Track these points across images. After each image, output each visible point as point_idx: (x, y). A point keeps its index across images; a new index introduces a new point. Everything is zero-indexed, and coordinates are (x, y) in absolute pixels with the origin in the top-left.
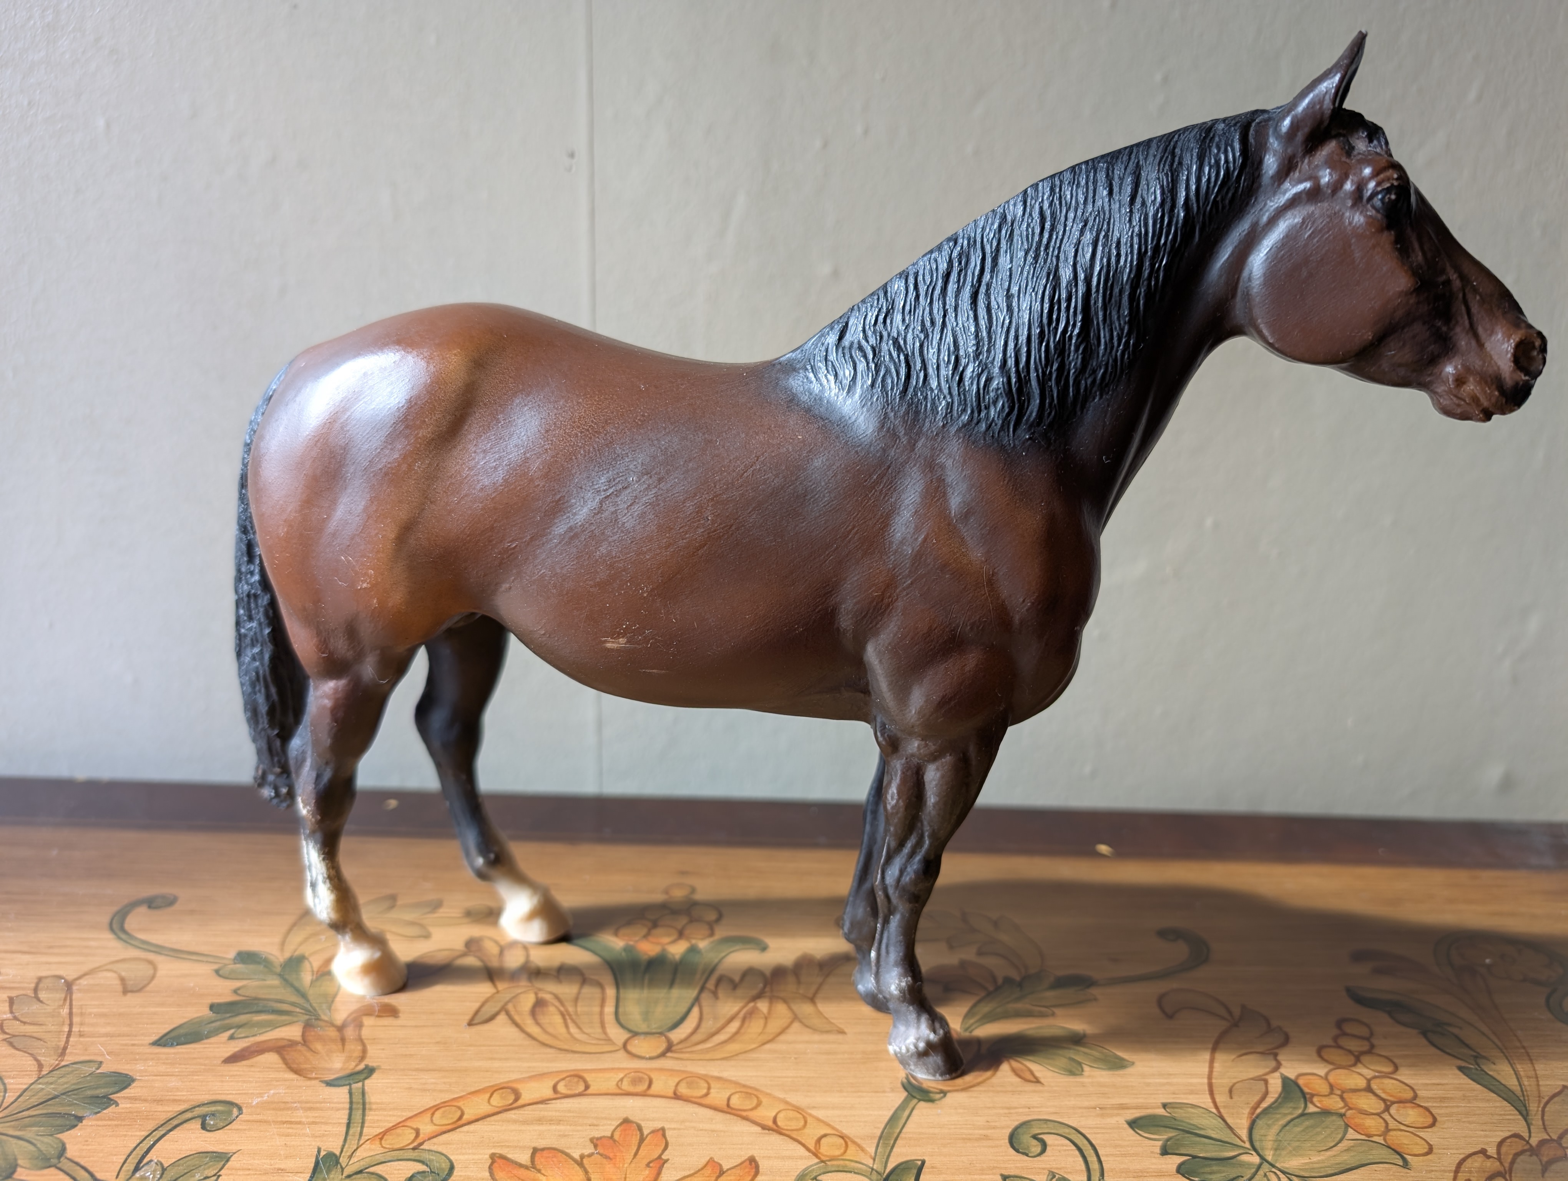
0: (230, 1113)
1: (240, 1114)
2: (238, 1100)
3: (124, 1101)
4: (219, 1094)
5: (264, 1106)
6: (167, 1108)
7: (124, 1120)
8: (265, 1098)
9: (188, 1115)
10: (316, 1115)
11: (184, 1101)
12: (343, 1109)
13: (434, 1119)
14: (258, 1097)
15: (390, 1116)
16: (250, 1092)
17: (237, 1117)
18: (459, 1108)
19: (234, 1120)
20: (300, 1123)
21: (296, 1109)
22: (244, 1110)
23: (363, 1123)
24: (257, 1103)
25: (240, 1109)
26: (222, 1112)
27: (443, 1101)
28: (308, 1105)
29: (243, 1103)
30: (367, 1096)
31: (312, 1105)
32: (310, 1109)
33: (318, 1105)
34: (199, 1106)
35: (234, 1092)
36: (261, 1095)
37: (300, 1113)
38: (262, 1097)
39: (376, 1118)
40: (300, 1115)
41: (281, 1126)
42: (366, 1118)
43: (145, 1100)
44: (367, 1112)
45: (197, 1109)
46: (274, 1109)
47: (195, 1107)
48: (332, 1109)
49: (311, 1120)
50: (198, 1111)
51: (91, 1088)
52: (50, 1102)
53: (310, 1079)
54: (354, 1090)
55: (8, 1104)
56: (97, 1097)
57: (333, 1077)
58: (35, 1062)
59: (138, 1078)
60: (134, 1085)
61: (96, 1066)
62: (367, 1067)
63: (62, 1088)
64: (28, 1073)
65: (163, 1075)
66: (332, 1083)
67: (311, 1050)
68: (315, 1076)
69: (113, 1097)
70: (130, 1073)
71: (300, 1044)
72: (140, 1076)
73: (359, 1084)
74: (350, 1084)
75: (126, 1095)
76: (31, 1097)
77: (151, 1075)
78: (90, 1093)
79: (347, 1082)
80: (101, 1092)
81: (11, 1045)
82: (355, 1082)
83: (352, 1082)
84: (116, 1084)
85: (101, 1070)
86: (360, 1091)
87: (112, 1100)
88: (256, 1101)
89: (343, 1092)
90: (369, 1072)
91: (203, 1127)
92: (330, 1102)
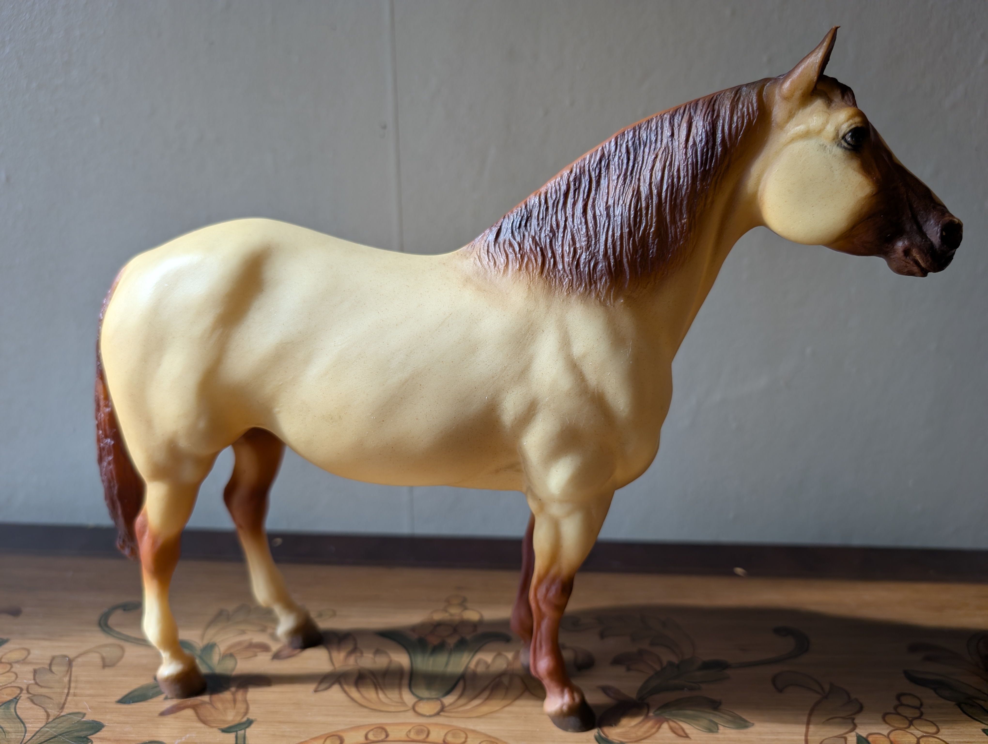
2: (165, 741)
3: (97, 741)
4: (155, 737)
8: (183, 740)
11: (133, 741)
14: (177, 739)
16: (174, 734)
29: (170, 743)
30: (246, 739)
35: (164, 735)
36: (180, 737)
43: (109, 740)
51: (77, 731)
52: (51, 740)
53: (212, 727)
54: (239, 736)
55: (26, 741)
56: (81, 737)
57: (226, 726)
58: (45, 713)
59: (106, 724)
60: (104, 729)
61: (82, 716)
62: (248, 720)
63: (59, 731)
64: (40, 720)
65: (122, 723)
66: (225, 731)
67: (214, 707)
68: (215, 725)
69: (89, 737)
70: (102, 722)
71: (208, 703)
72: (108, 723)
73: (243, 732)
74: (237, 731)
75: (98, 736)
76: (40, 736)
77: (114, 723)
78: (76, 734)
79: (235, 730)
80: (83, 734)
81: (32, 701)
82: (240, 730)
83: (238, 730)
84: (93, 728)
85: (84, 719)
86: (243, 735)
87: (89, 740)
88: (177, 742)
89: (231, 737)
90: (250, 723)
92: (223, 743)
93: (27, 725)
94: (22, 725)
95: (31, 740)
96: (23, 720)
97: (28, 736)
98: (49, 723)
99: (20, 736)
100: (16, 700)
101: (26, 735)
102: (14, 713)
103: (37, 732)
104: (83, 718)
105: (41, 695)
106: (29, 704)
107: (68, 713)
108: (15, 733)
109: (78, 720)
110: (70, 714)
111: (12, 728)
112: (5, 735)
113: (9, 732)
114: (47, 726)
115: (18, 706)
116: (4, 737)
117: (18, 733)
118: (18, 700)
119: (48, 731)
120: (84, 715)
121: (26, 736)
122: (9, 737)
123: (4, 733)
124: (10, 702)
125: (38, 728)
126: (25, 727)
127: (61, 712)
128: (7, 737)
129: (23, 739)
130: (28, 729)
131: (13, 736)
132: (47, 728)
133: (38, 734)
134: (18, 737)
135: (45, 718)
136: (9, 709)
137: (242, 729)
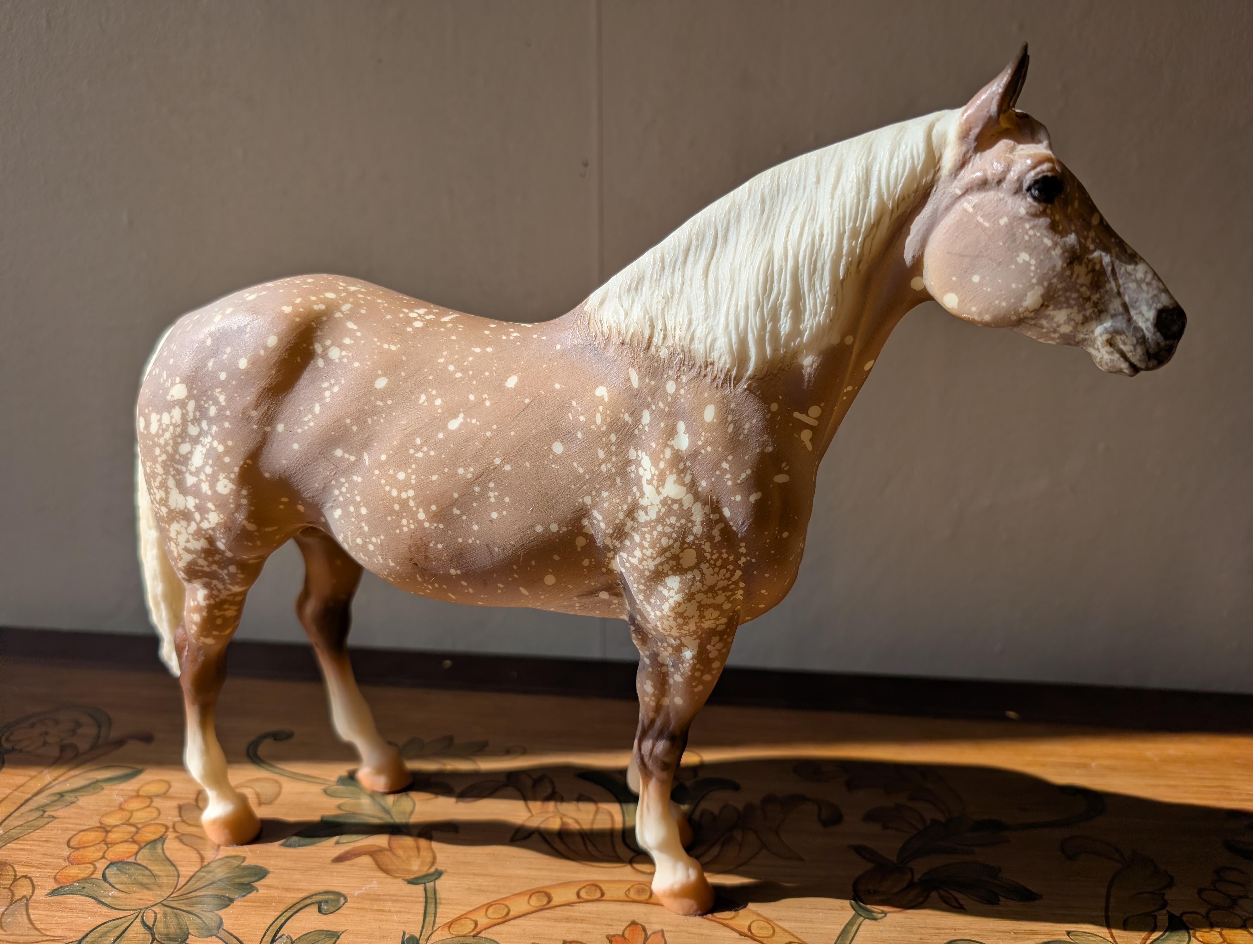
0: (338, 901)
1: (346, 902)
2: (344, 891)
3: (263, 889)
4: (330, 886)
5: (363, 897)
6: (293, 895)
7: (263, 903)
8: (363, 891)
9: (308, 901)
10: (402, 906)
11: (305, 890)
12: (420, 902)
13: (488, 913)
14: (358, 890)
15: (455, 909)
16: (352, 885)
17: (344, 904)
18: (507, 906)
19: (342, 906)
20: (389, 911)
21: (386, 900)
22: (349, 899)
23: (435, 914)
24: (358, 894)
25: (345, 898)
26: (332, 900)
27: (494, 899)
28: (395, 898)
29: (349, 894)
30: (437, 892)
31: (398, 898)
32: (396, 901)
33: (402, 898)
34: (316, 894)
35: (341, 885)
36: (360, 888)
37: (390, 904)
39: (445, 910)
40: (389, 906)
41: (377, 913)
42: (438, 910)
43: (277, 888)
44: (438, 905)
46: (370, 900)
47: (313, 895)
48: (412, 902)
49: (398, 909)
50: (315, 899)
51: (239, 877)
52: (210, 886)
53: (396, 877)
54: (428, 888)
55: (180, 886)
56: (243, 884)
57: (412, 877)
58: (198, 855)
59: (271, 870)
60: (269, 876)
61: (242, 860)
62: (436, 870)
63: (218, 876)
64: (194, 863)
65: (289, 870)
66: (412, 882)
67: (395, 855)
68: (398, 875)
69: (254, 884)
70: (266, 867)
71: (387, 850)
72: (273, 869)
73: (432, 884)
74: (425, 883)
75: (263, 883)
76: (196, 881)
77: (280, 869)
78: (238, 881)
79: (423, 881)
80: (246, 880)
81: (181, 841)
82: (428, 882)
83: (426, 881)
84: (256, 874)
85: (245, 864)
86: (433, 888)
87: (254, 887)
88: (356, 893)
89: (419, 890)
90: (439, 874)
91: (320, 911)
92: (410, 896)
93: (179, 869)
94: (174, 868)
95: (187, 886)
96: (174, 863)
97: (182, 881)
98: (205, 867)
99: (173, 881)
100: (162, 839)
101: (180, 879)
102: (162, 854)
103: (192, 877)
104: (243, 862)
105: (190, 835)
106: (177, 845)
107: (225, 856)
108: (167, 876)
109: (237, 864)
110: (227, 857)
111: (161, 871)
112: (155, 879)
113: (159, 876)
114: (204, 869)
115: (165, 846)
116: (154, 881)
117: (170, 876)
118: (165, 839)
119: (204, 877)
120: (244, 859)
121: (180, 881)
122: (160, 881)
123: (154, 876)
124: (155, 841)
125: (192, 871)
126: (177, 871)
127: (217, 855)
128: (157, 881)
129: (177, 884)
130: (180, 873)
131: (164, 880)
132: (203, 872)
133: (193, 879)
134: (171, 882)
135: (199, 860)
136: (155, 849)
137: (430, 882)
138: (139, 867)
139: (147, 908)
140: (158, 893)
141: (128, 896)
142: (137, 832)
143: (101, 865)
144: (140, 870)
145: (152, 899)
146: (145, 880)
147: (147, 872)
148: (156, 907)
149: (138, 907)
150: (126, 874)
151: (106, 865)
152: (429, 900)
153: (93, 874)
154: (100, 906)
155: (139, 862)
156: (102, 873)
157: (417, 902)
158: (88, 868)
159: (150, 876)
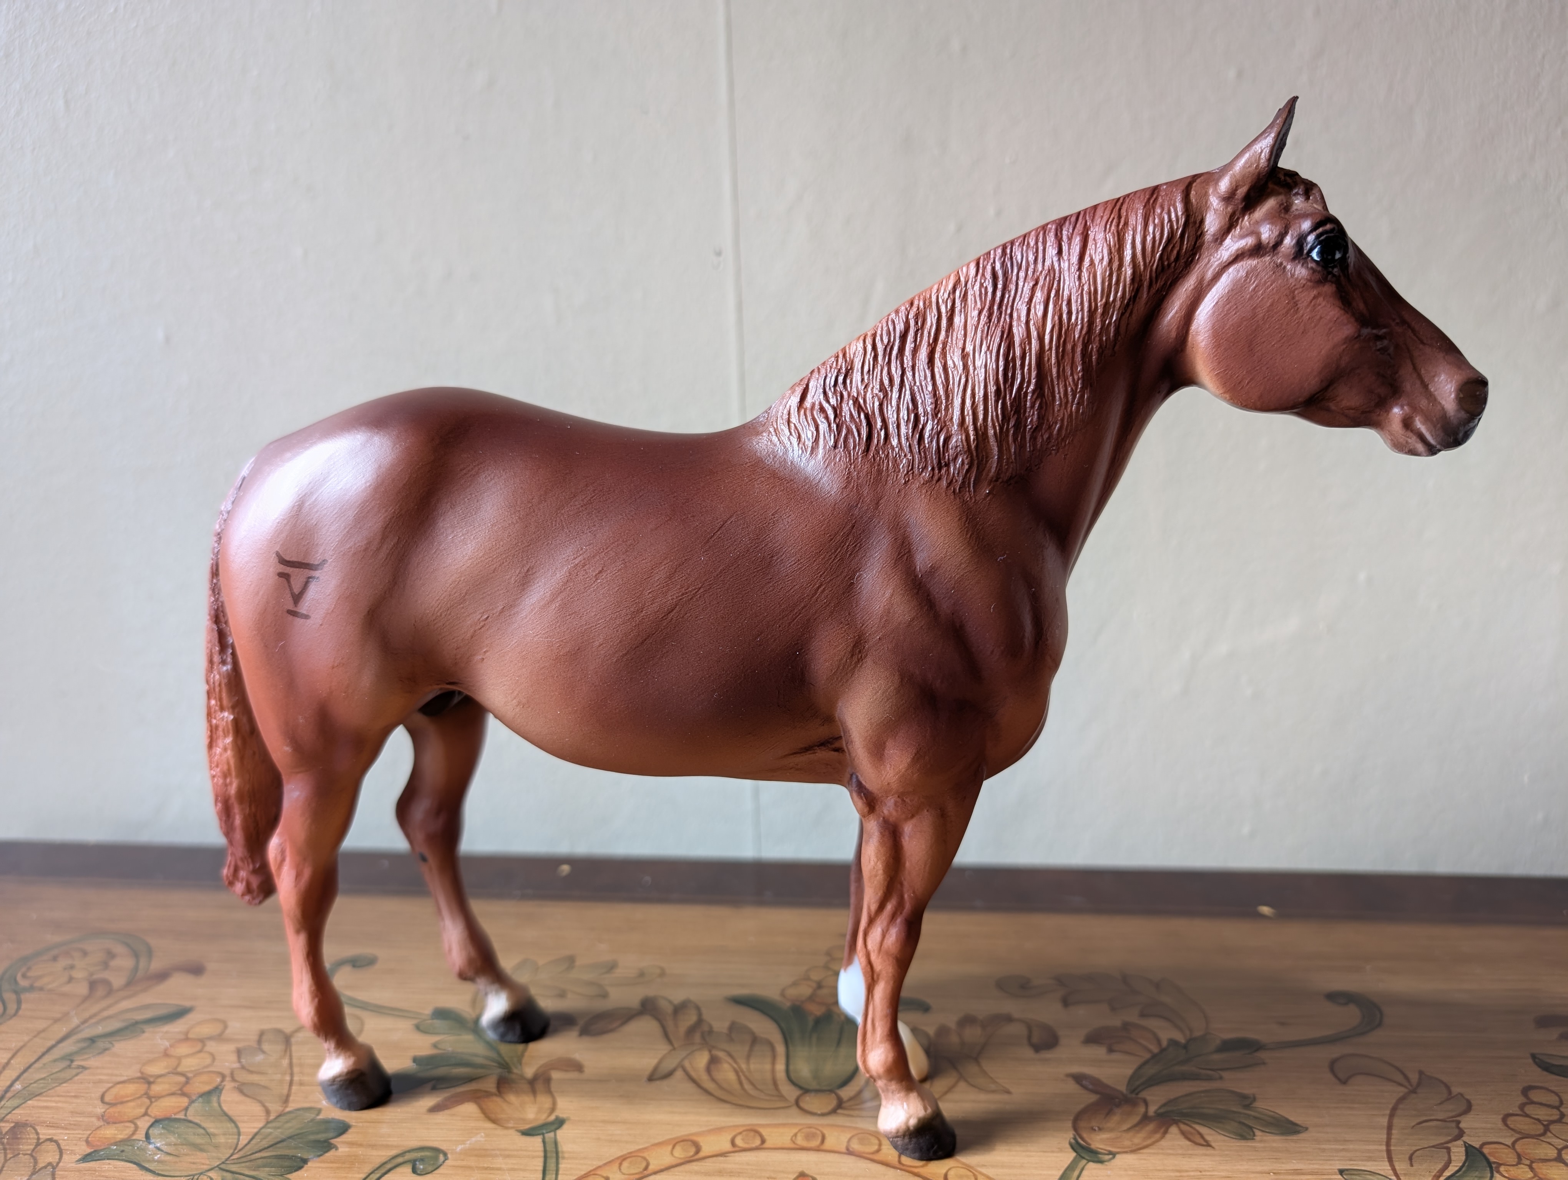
0: (436, 1158)
1: (446, 1159)
2: (443, 1147)
3: (343, 1147)
4: (426, 1140)
5: (467, 1153)
6: (382, 1152)
7: (344, 1163)
8: (467, 1146)
10: (515, 1162)
11: (395, 1147)
12: (539, 1157)
13: (622, 1168)
14: (461, 1145)
15: (582, 1164)
16: (454, 1139)
17: (444, 1162)
18: (645, 1158)
19: (441, 1165)
20: (500, 1169)
21: (495, 1156)
22: (449, 1156)
23: (557, 1171)
24: (461, 1150)
25: (445, 1154)
26: (430, 1158)
27: (628, 1151)
28: (507, 1153)
29: (449, 1149)
30: (559, 1147)
31: (510, 1153)
32: (509, 1156)
33: (516, 1153)
34: (409, 1151)
35: (439, 1139)
36: (463, 1142)
37: (500, 1160)
38: (464, 1144)
39: (568, 1166)
40: (499, 1162)
41: (484, 1172)
42: (560, 1165)
43: (361, 1145)
44: (560, 1160)
45: (407, 1154)
46: (476, 1156)
47: (405, 1152)
48: (528, 1156)
49: (510, 1166)
50: (408, 1157)
51: (313, 1133)
52: (278, 1145)
53: (507, 1128)
54: (547, 1140)
55: (242, 1146)
56: (318, 1141)
57: (527, 1126)
58: (262, 1109)
59: (354, 1124)
60: (350, 1131)
62: (557, 1118)
63: (288, 1133)
64: (257, 1117)
65: (375, 1122)
66: (527, 1133)
67: (504, 1099)
68: (510, 1125)
69: (333, 1141)
70: (346, 1119)
71: (494, 1093)
72: (355, 1123)
73: (552, 1135)
74: (543, 1134)
75: (344, 1140)
76: (262, 1140)
77: (364, 1122)
78: (312, 1137)
79: (540, 1132)
80: (322, 1137)
81: (242, 1092)
82: (547, 1133)
83: (544, 1131)
84: (334, 1129)
85: (321, 1117)
86: (553, 1140)
87: (332, 1144)
88: (459, 1148)
89: (537, 1141)
90: (560, 1123)
91: (414, 1171)
92: (526, 1150)
93: (240, 1125)
94: (232, 1124)
95: (249, 1145)
96: (233, 1118)
97: (244, 1140)
98: (271, 1122)
99: (232, 1140)
100: (218, 1090)
101: (241, 1137)
102: (218, 1109)
103: (256, 1134)
104: (317, 1113)
105: (253, 1084)
106: (236, 1097)
107: (296, 1108)
108: (224, 1134)
109: (310, 1117)
110: (298, 1110)
111: (217, 1128)
112: (210, 1138)
113: (215, 1135)
114: (269, 1125)
115: (222, 1098)
116: (209, 1141)
117: (228, 1135)
118: (222, 1090)
119: (270, 1134)
120: (319, 1111)
121: (241, 1140)
122: (217, 1141)
123: (209, 1135)
124: (209, 1093)
125: (254, 1128)
126: (237, 1127)
127: (287, 1106)
128: (213, 1141)
129: (237, 1144)
130: (242, 1130)
131: (222, 1140)
132: (269, 1128)
133: (257, 1137)
134: (230, 1141)
135: (264, 1114)
136: (209, 1102)
137: (550, 1132)
138: (191, 1125)
139: (201, 1174)
140: (214, 1154)
141: (177, 1159)
142: (187, 1083)
143: (144, 1124)
144: (191, 1127)
145: (208, 1162)
146: (198, 1140)
147: (202, 1131)
148: (212, 1171)
149: (190, 1173)
150: (174, 1133)
151: (149, 1124)
152: (549, 1155)
153: (133, 1134)
154: (143, 1172)
155: (190, 1118)
156: (144, 1132)
157: (533, 1157)
158: (127, 1127)
159: (203, 1135)
